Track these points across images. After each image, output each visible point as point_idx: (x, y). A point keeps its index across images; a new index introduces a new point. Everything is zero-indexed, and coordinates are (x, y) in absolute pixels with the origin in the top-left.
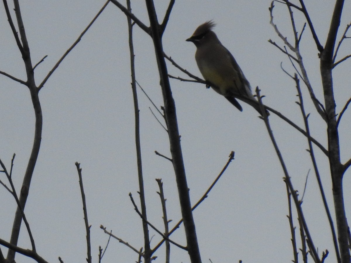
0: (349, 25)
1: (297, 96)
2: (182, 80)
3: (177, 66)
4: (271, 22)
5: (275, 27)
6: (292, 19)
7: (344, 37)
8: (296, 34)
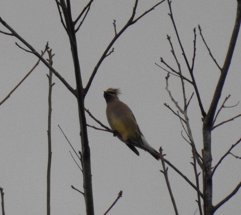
0: (227, 97)
1: (192, 158)
2: (95, 128)
3: (92, 117)
4: (167, 88)
5: (170, 92)
6: (183, 88)
7: (223, 106)
8: (185, 100)
